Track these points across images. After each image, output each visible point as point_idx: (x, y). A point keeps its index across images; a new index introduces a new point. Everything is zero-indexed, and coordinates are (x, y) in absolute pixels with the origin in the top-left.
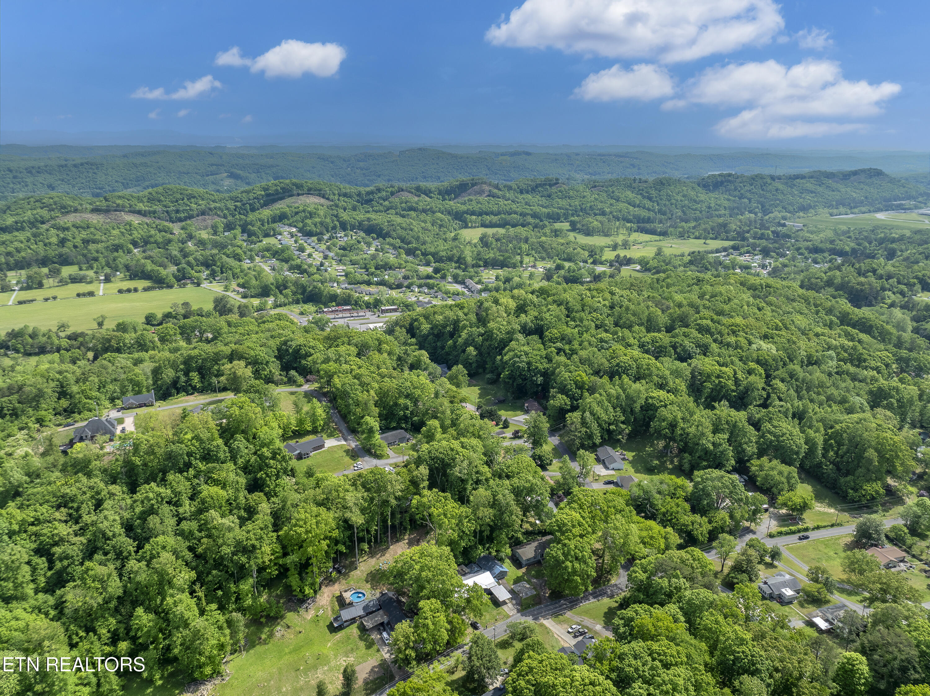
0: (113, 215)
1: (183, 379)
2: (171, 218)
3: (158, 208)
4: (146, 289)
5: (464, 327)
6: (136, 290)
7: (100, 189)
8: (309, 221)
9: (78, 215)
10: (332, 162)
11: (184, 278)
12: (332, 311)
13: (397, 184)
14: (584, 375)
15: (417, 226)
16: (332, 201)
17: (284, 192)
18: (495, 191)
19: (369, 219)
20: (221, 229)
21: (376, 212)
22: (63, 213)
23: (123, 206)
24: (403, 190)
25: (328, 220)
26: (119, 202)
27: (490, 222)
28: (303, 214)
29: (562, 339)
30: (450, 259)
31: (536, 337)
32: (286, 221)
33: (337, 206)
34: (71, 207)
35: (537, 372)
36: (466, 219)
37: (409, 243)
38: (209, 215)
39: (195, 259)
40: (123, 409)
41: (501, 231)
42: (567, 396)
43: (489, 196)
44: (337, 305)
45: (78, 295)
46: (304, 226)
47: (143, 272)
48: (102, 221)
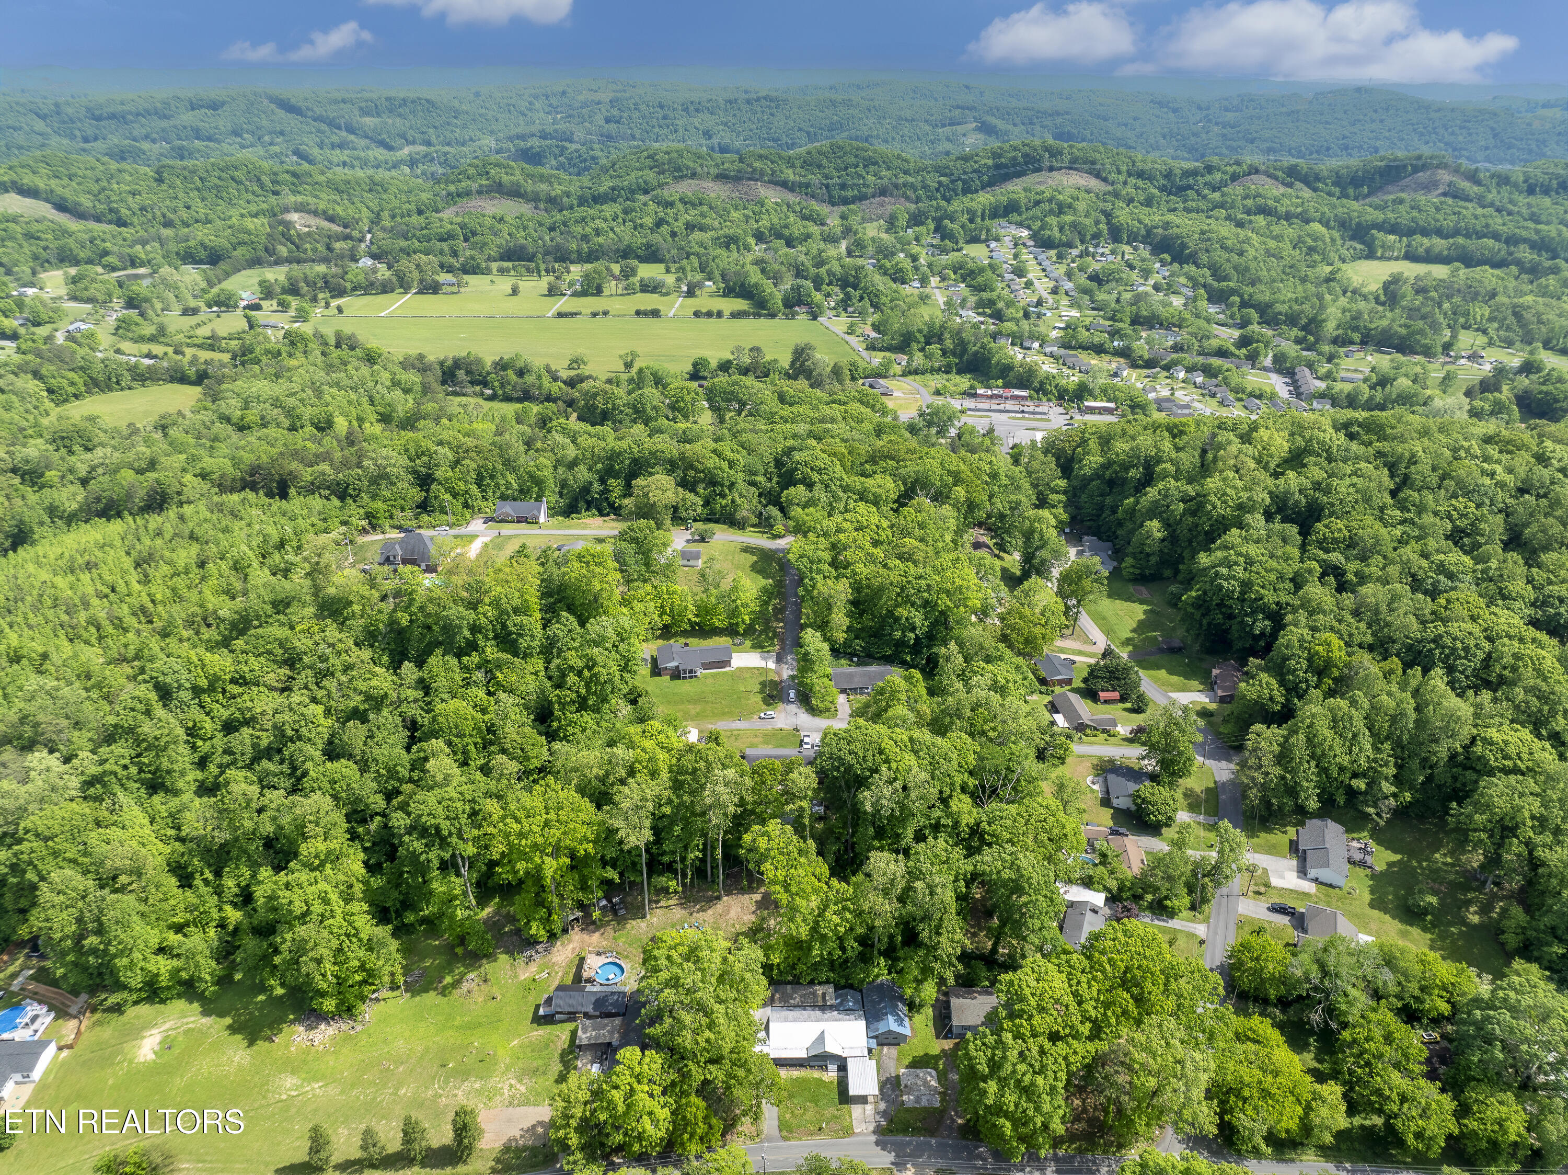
0: (743, 187)
1: (596, 487)
2: (831, 197)
3: (815, 179)
4: (736, 315)
5: (1165, 475)
6: (720, 315)
7: (774, 140)
8: (1052, 220)
9: (695, 182)
10: (1175, 111)
11: (800, 303)
12: (991, 397)
13: (1249, 159)
14: (1336, 642)
15: (1255, 245)
16: (1113, 184)
17: (1026, 163)
18: (1465, 185)
19: (1167, 225)
20: (902, 222)
21: (1188, 210)
22: (675, 178)
23: (762, 173)
24: (1257, 171)
25: (1088, 222)
26: (757, 164)
27: (1428, 251)
28: (1046, 206)
29: (1351, 544)
30: (1292, 320)
31: (1292, 530)
32: (1015, 217)
33: (1116, 195)
34: (688, 168)
35: (1258, 606)
36: (1374, 239)
37: (1226, 278)
38: (891, 195)
39: (829, 273)
40: (492, 519)
41: (1440, 271)
42: (1282, 683)
43: (1445, 194)
44: (1006, 386)
45: (638, 313)
46: (1042, 228)
47: (743, 285)
48: (723, 195)
